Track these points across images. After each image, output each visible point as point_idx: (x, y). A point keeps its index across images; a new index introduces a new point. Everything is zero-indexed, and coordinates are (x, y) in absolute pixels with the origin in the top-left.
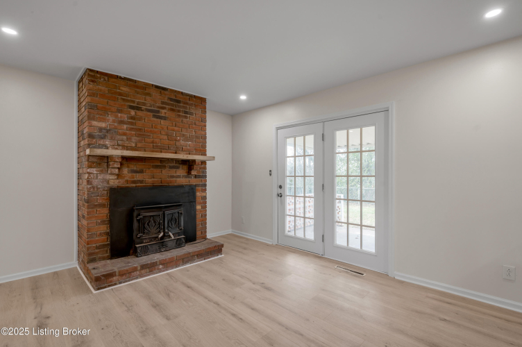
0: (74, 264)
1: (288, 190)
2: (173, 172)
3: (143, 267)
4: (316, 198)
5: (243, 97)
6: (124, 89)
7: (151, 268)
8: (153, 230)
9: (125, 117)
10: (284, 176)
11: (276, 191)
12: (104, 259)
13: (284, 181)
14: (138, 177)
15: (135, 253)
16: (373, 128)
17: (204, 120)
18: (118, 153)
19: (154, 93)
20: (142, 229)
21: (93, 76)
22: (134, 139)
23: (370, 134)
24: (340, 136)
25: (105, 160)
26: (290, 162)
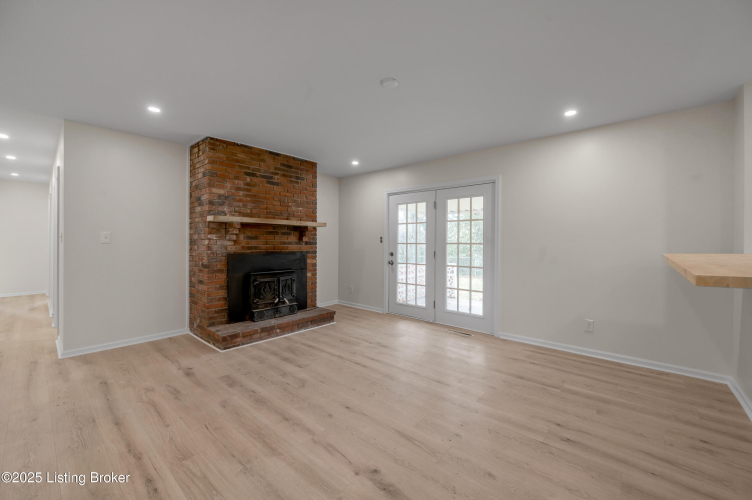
0: (186, 330)
1: (400, 257)
2: (285, 239)
3: (264, 330)
4: (427, 265)
5: (355, 163)
6: (241, 156)
7: (269, 332)
8: (269, 296)
9: (241, 184)
10: (395, 243)
11: (388, 258)
12: (222, 323)
13: (396, 248)
14: (253, 243)
15: (252, 319)
16: (482, 198)
17: (314, 185)
18: (238, 219)
19: (269, 159)
20: (258, 295)
21: (213, 143)
22: (250, 205)
23: (478, 203)
24: (452, 204)
25: (223, 227)
26: (402, 229)
